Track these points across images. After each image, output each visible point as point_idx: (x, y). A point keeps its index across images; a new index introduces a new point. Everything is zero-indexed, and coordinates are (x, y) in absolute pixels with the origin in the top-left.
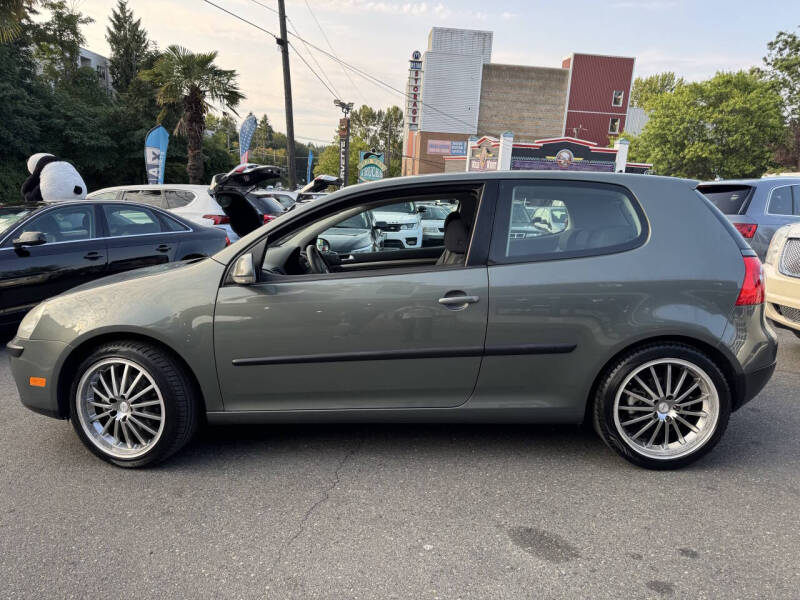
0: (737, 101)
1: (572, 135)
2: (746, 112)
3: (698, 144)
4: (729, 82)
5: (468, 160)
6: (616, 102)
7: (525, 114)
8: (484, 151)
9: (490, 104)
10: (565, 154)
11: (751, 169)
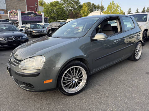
0: (58, 6)
1: (29, 11)
2: (60, 8)
3: (54, 14)
4: (56, 3)
5: (9, 15)
6: (36, 5)
7: (17, 6)
8: (13, 13)
9: (8, 3)
10: (32, 15)
11: (62, 18)
